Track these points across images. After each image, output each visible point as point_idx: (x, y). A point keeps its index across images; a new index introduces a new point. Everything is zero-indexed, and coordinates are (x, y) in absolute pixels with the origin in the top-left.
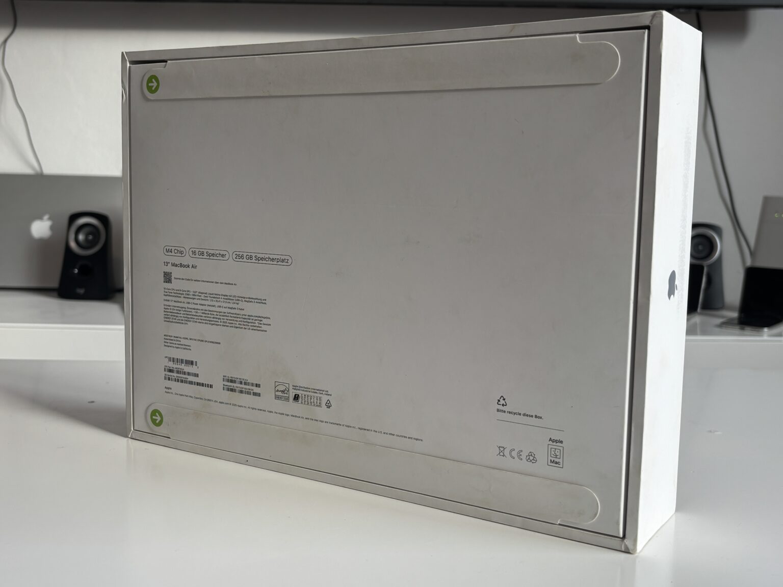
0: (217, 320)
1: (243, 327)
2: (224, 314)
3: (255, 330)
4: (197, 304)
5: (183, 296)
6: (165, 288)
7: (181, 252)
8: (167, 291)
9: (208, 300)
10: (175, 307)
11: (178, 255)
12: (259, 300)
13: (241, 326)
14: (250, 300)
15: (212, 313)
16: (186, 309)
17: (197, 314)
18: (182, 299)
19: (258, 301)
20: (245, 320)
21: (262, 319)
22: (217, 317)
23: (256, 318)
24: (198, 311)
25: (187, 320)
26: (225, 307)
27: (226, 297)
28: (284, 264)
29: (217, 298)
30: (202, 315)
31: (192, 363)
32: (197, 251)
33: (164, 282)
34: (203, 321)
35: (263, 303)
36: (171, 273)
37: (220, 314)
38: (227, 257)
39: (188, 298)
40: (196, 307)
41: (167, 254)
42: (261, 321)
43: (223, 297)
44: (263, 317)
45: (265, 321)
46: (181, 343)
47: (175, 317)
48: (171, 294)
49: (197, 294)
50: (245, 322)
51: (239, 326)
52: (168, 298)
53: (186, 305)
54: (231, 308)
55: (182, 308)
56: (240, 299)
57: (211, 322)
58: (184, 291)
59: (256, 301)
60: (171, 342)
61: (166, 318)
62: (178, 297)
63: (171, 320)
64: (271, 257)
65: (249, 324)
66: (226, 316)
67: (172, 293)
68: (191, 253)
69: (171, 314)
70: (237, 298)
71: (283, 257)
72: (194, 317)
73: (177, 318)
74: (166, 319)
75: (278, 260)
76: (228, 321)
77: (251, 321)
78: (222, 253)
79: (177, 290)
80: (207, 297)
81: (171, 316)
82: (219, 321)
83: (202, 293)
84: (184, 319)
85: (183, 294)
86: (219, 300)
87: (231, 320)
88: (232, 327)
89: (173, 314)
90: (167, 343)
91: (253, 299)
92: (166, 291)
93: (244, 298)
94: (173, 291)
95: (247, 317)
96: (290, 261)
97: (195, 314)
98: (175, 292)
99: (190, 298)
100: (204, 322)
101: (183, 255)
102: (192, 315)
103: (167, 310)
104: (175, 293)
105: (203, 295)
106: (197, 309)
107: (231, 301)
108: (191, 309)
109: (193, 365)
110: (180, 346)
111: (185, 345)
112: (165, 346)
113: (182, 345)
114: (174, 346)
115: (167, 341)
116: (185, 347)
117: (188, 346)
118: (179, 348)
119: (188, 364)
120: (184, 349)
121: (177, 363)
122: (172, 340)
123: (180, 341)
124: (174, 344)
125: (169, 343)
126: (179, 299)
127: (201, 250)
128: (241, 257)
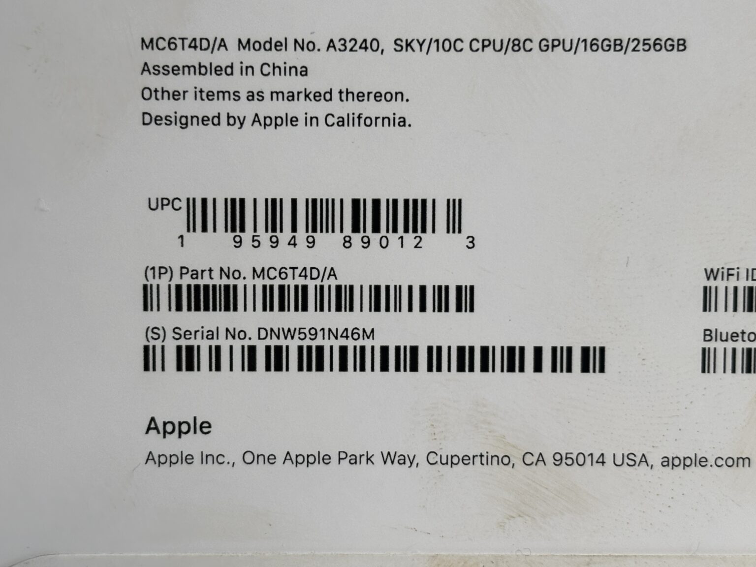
31: (414, 216)
46: (312, 84)
60: (211, 83)
109: (424, 230)
110: (299, 108)
111: (346, 94)
112: (157, 120)
113: (317, 96)
114: (245, 109)
115: (171, 83)
116: (352, 107)
117: (378, 96)
118: (294, 121)
119: (376, 229)
120: (341, 122)
121: (274, 230)
122: (218, 70)
123: (304, 72)
124: (236, 96)
125: (190, 96)
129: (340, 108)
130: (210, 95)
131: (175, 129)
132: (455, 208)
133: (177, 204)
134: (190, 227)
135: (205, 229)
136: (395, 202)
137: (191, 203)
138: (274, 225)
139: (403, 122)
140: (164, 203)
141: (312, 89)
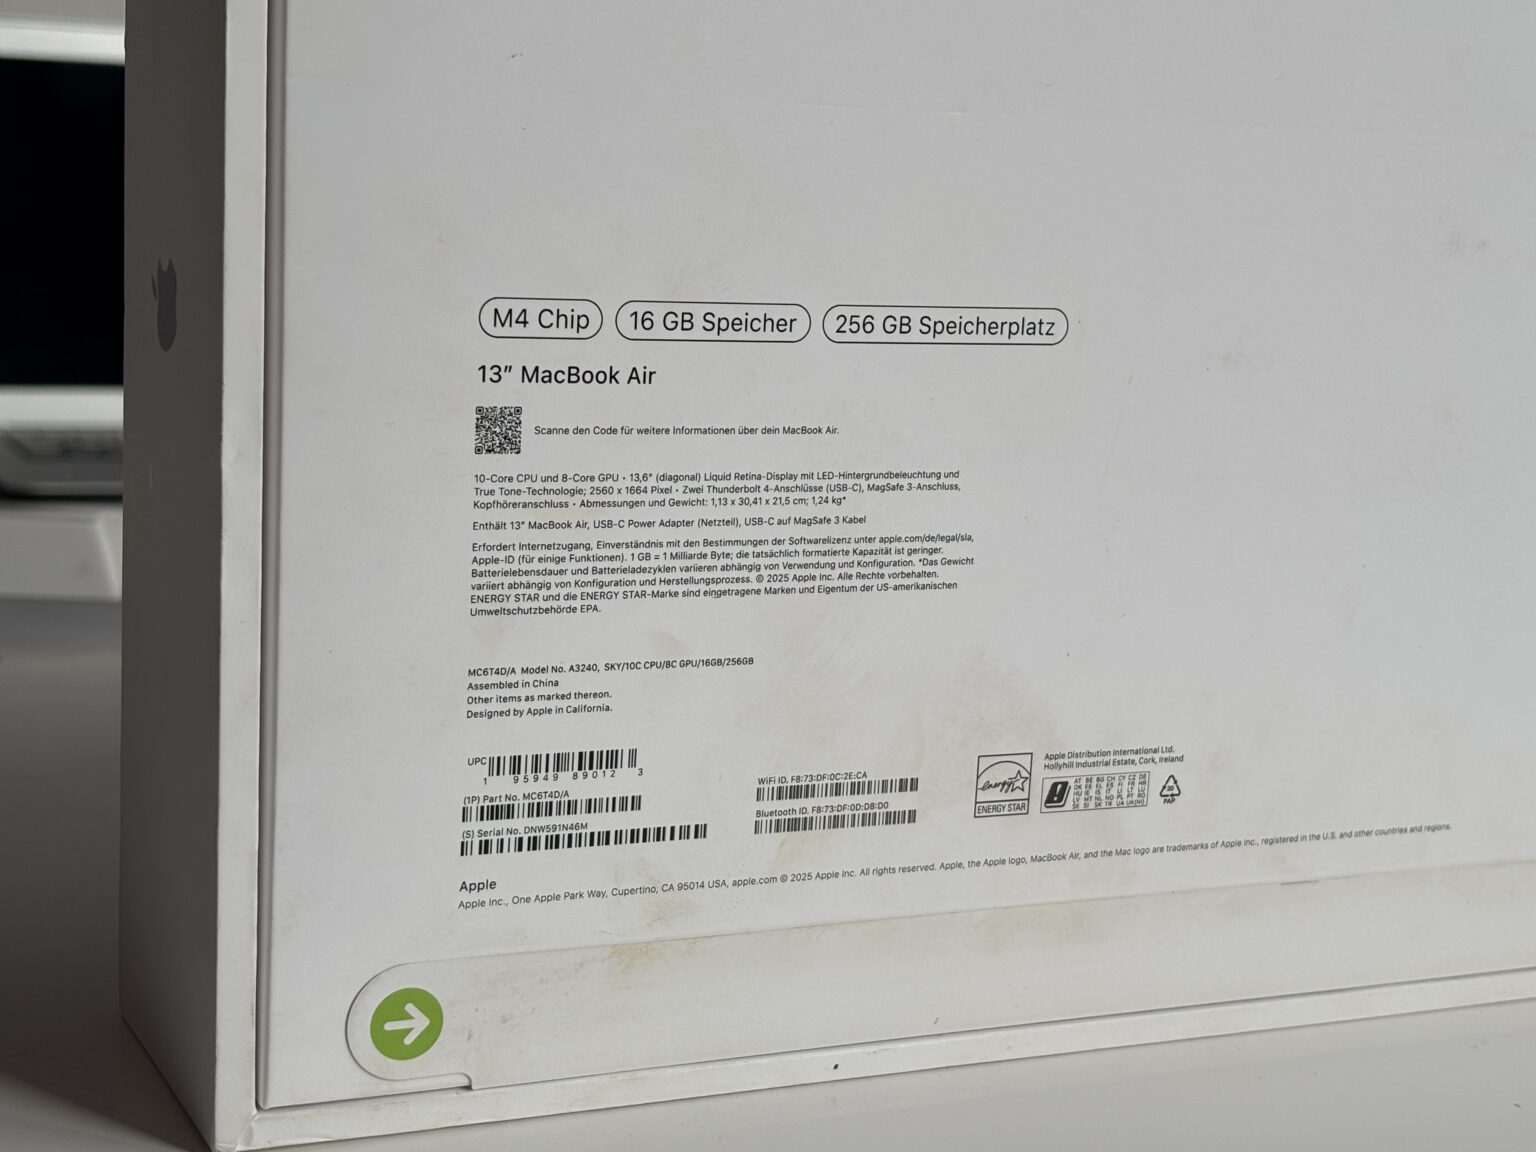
0: (744, 573)
1: (859, 583)
2: (777, 548)
3: (908, 587)
4: (650, 524)
5: (578, 498)
6: (480, 478)
7: (579, 322)
8: (496, 486)
9: (702, 502)
10: (534, 547)
11: (562, 332)
12: (931, 475)
13: (847, 583)
14: (894, 482)
15: (719, 550)
16: (595, 551)
17: (645, 564)
18: (574, 514)
19: (924, 481)
20: (871, 558)
21: (939, 544)
22: (744, 561)
23: (917, 545)
24: (653, 551)
25: (593, 596)
26: (780, 522)
27: (787, 483)
28: (1037, 338)
29: (747, 489)
30: (670, 563)
31: (611, 759)
32: (659, 312)
33: (478, 451)
34: (673, 588)
35: (943, 487)
36: (518, 410)
37: (759, 549)
38: (799, 329)
39: (603, 504)
40: (644, 535)
41: (499, 331)
42: (936, 551)
43: (773, 484)
44: (942, 539)
45: (950, 551)
46: (560, 690)
47: (533, 591)
48: (512, 499)
49: (651, 482)
50: (867, 564)
51: (840, 583)
52: (495, 515)
53: (591, 536)
54: (808, 522)
55: (570, 547)
56: (850, 482)
57: (713, 587)
58: (584, 479)
59: (915, 482)
60: (506, 692)
61: (484, 599)
62: (551, 504)
63: (511, 605)
64: (987, 317)
65: (886, 571)
66: (787, 554)
67: (518, 492)
68: (626, 322)
69: (511, 579)
70: (835, 481)
71: (1033, 317)
72: (629, 577)
73: (544, 592)
74: (481, 606)
75: (1014, 328)
76: (791, 573)
77: (894, 557)
78: (776, 314)
79: (546, 479)
80: (698, 490)
81: (511, 586)
82: (753, 575)
83: (676, 479)
84: (577, 591)
85: (580, 491)
86: (752, 496)
87: (806, 566)
88: (811, 590)
89: (524, 579)
90: (486, 700)
91: (904, 475)
92: (487, 486)
93: (868, 476)
94: (529, 483)
95: (877, 545)
96: (1059, 331)
97: (636, 564)
98: (538, 485)
99: (615, 504)
100: (681, 588)
101: (583, 333)
102: (624, 571)
103: (492, 567)
104: (535, 492)
105: (680, 485)
106: (650, 544)
107: (808, 495)
108: (618, 545)
109: (616, 767)
110: (553, 704)
111: (578, 695)
112: (475, 715)
113: (563, 697)
114: (524, 706)
115: (484, 694)
116: (582, 702)
117: (595, 695)
118: (550, 711)
119: (591, 768)
120: (575, 710)
121: (536, 772)
122: (510, 685)
123: (557, 684)
124: (520, 699)
125: (494, 700)
126: (558, 515)
127: (679, 309)
128: (864, 325)
129: (574, 703)
130: (505, 699)
131: (485, 719)
132: (633, 753)
133: (484, 761)
134: (490, 773)
135: (498, 774)
136: (602, 752)
137: (491, 760)
138: (536, 769)
139: (608, 708)
140: (477, 761)
141: (560, 693)
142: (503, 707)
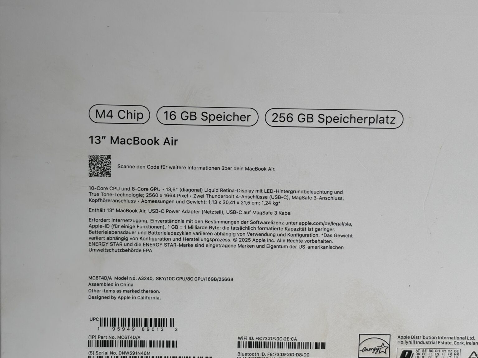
0: (227, 237)
1: (289, 244)
2: (244, 226)
3: (316, 247)
4: (177, 212)
5: (140, 199)
6: (92, 188)
7: (138, 116)
8: (100, 192)
9: (204, 202)
10: (119, 221)
11: (130, 120)
12: (327, 192)
13: (282, 244)
14: (306, 195)
15: (213, 225)
16: (149, 224)
17: (175, 230)
18: (138, 206)
19: (323, 195)
20: (294, 232)
21: (332, 227)
22: (226, 231)
23: (320, 227)
24: (179, 225)
25: (149, 245)
26: (245, 213)
27: (248, 194)
28: (385, 125)
29: (227, 197)
30: (188, 231)
31: (161, 323)
32: (178, 111)
33: (90, 175)
34: (190, 242)
35: (334, 198)
36: (109, 157)
37: (234, 225)
38: (253, 120)
39: (153, 202)
40: (174, 217)
41: (99, 120)
42: (331, 230)
43: (241, 194)
44: (334, 224)
45: (339, 230)
46: (134, 288)
47: (119, 241)
48: (107, 198)
49: (177, 192)
50: (293, 235)
51: (279, 244)
52: (99, 205)
53: (147, 216)
54: (261, 213)
55: (137, 221)
56: (282, 195)
57: (211, 243)
58: (143, 189)
59: (318, 196)
60: (107, 288)
61: (95, 244)
62: (127, 201)
63: (109, 247)
64: (356, 114)
65: (303, 238)
66: (249, 228)
67: (110, 195)
68: (162, 117)
69: (107, 235)
70: (274, 194)
71: (384, 114)
72: (167, 236)
73: (124, 242)
74: (94, 247)
75: (372, 120)
76: (252, 238)
77: (308, 232)
78: (240, 113)
79: (124, 189)
80: (202, 196)
81: (108, 239)
82: (232, 238)
83: (190, 191)
84: (141, 242)
85: (141, 195)
86: (230, 200)
87: (260, 235)
88: (263, 247)
89: (115, 235)
90: (98, 291)
91: (312, 192)
92: (95, 191)
93: (292, 192)
94: (115, 191)
95: (298, 226)
96: (398, 121)
97: (171, 230)
98: (120, 192)
99: (159, 202)
100: (194, 243)
101: (140, 121)
102: (165, 233)
103: (99, 229)
104: (118, 195)
105: (192, 194)
106: (177, 221)
107: (260, 200)
108: (161, 221)
109: (164, 326)
110: (131, 295)
111: (143, 291)
112: (93, 297)
113: (136, 291)
114: (116, 295)
115: (97, 288)
116: (145, 294)
117: (152, 292)
118: (129, 298)
119: (151, 326)
120: (142, 298)
121: (123, 326)
122: (109, 285)
123: (132, 285)
124: (114, 291)
125: (101, 291)
126: (131, 206)
127: (189, 110)
128: (287, 118)
129: (141, 295)
130: (107, 291)
131: (97, 300)
132: (172, 321)
133: (97, 319)
134: (101, 325)
135: (105, 326)
136: (156, 319)
137: (101, 319)
138: (123, 325)
139: (158, 298)
140: (94, 319)
141: (134, 290)
142: (107, 295)
